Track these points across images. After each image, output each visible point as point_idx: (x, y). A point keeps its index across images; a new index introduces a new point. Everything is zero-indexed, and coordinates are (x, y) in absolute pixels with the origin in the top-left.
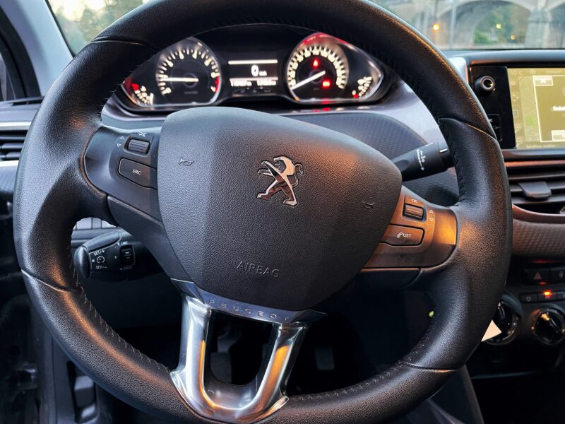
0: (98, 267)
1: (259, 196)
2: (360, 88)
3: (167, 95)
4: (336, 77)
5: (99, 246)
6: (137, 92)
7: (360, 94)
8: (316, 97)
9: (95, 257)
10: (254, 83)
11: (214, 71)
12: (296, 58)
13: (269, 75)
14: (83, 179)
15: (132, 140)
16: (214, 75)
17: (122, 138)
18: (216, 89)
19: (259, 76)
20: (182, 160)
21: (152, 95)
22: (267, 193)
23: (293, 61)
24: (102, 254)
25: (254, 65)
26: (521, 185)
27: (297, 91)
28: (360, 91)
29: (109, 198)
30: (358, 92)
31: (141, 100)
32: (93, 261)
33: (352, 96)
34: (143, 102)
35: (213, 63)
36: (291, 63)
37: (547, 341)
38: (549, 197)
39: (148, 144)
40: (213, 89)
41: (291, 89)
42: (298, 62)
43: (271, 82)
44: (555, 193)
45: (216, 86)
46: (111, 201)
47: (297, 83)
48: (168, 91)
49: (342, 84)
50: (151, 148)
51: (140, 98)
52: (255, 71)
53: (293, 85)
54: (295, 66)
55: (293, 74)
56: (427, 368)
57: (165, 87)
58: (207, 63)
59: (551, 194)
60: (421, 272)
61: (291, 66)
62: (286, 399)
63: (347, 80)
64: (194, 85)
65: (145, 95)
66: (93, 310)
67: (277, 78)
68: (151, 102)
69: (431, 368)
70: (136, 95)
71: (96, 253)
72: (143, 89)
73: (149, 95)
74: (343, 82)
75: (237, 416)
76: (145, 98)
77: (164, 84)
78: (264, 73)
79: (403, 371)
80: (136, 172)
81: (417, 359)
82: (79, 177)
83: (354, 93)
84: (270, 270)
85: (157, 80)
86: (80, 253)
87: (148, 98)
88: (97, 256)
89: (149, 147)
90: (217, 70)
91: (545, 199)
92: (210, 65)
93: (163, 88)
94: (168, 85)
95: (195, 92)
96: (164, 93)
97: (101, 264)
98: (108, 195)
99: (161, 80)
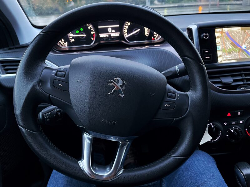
0: (48, 120)
1: (109, 93)
2: (155, 36)
3: (73, 42)
4: (145, 31)
5: (48, 112)
6: (60, 41)
7: (155, 38)
8: (137, 40)
9: (46, 116)
10: (110, 35)
11: (92, 31)
12: (127, 24)
13: (116, 32)
14: (40, 89)
15: (58, 72)
16: (92, 33)
17: (54, 71)
18: (94, 39)
19: (112, 32)
20: (78, 80)
21: (66, 42)
22: (112, 92)
23: (126, 25)
24: (49, 115)
25: (109, 28)
26: (221, 78)
27: (128, 38)
28: (155, 37)
29: (50, 96)
30: (154, 37)
31: (62, 45)
32: (46, 118)
33: (152, 39)
34: (63, 46)
35: (91, 28)
36: (125, 26)
37: (233, 141)
38: (232, 83)
39: (64, 73)
40: (92, 39)
41: (125, 37)
42: (128, 25)
43: (117, 34)
44: (235, 81)
45: (93, 37)
46: (51, 97)
47: (128, 35)
48: (73, 40)
49: (147, 34)
50: (66, 75)
51: (62, 44)
52: (110, 30)
53: (126, 36)
54: (127, 27)
55: (126, 31)
56: (177, 157)
57: (72, 39)
58: (89, 28)
59: (233, 82)
60: (175, 119)
61: (125, 27)
62: (123, 170)
63: (149, 32)
64: (84, 37)
65: (63, 42)
66: (47, 139)
67: (119, 33)
68: (66, 45)
69: (179, 157)
70: (60, 43)
71: (47, 114)
72: (63, 40)
73: (65, 42)
74: (148, 33)
75: (104, 177)
76: (64, 44)
77: (71, 37)
78: (114, 31)
79: (168, 158)
80: (61, 85)
81: (173, 153)
82: (38, 88)
83: (152, 38)
84: (114, 122)
85: (68, 36)
86: (40, 115)
87: (65, 44)
88: (47, 116)
89: (65, 74)
90: (93, 31)
91: (231, 84)
92: (91, 29)
93: (71, 39)
94: (73, 38)
95: (85, 40)
96: (71, 41)
97: (49, 119)
98: (50, 95)
99: (70, 36)
